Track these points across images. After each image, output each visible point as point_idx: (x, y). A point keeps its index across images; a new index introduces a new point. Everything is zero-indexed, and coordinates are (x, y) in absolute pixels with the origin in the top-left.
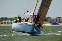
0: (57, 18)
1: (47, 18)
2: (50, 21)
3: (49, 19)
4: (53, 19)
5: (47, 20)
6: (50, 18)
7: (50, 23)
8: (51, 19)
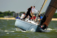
0: (21, 12)
1: (11, 12)
2: (14, 16)
3: (13, 13)
4: (17, 14)
5: (12, 14)
6: (15, 12)
7: (15, 17)
8: (15, 14)
